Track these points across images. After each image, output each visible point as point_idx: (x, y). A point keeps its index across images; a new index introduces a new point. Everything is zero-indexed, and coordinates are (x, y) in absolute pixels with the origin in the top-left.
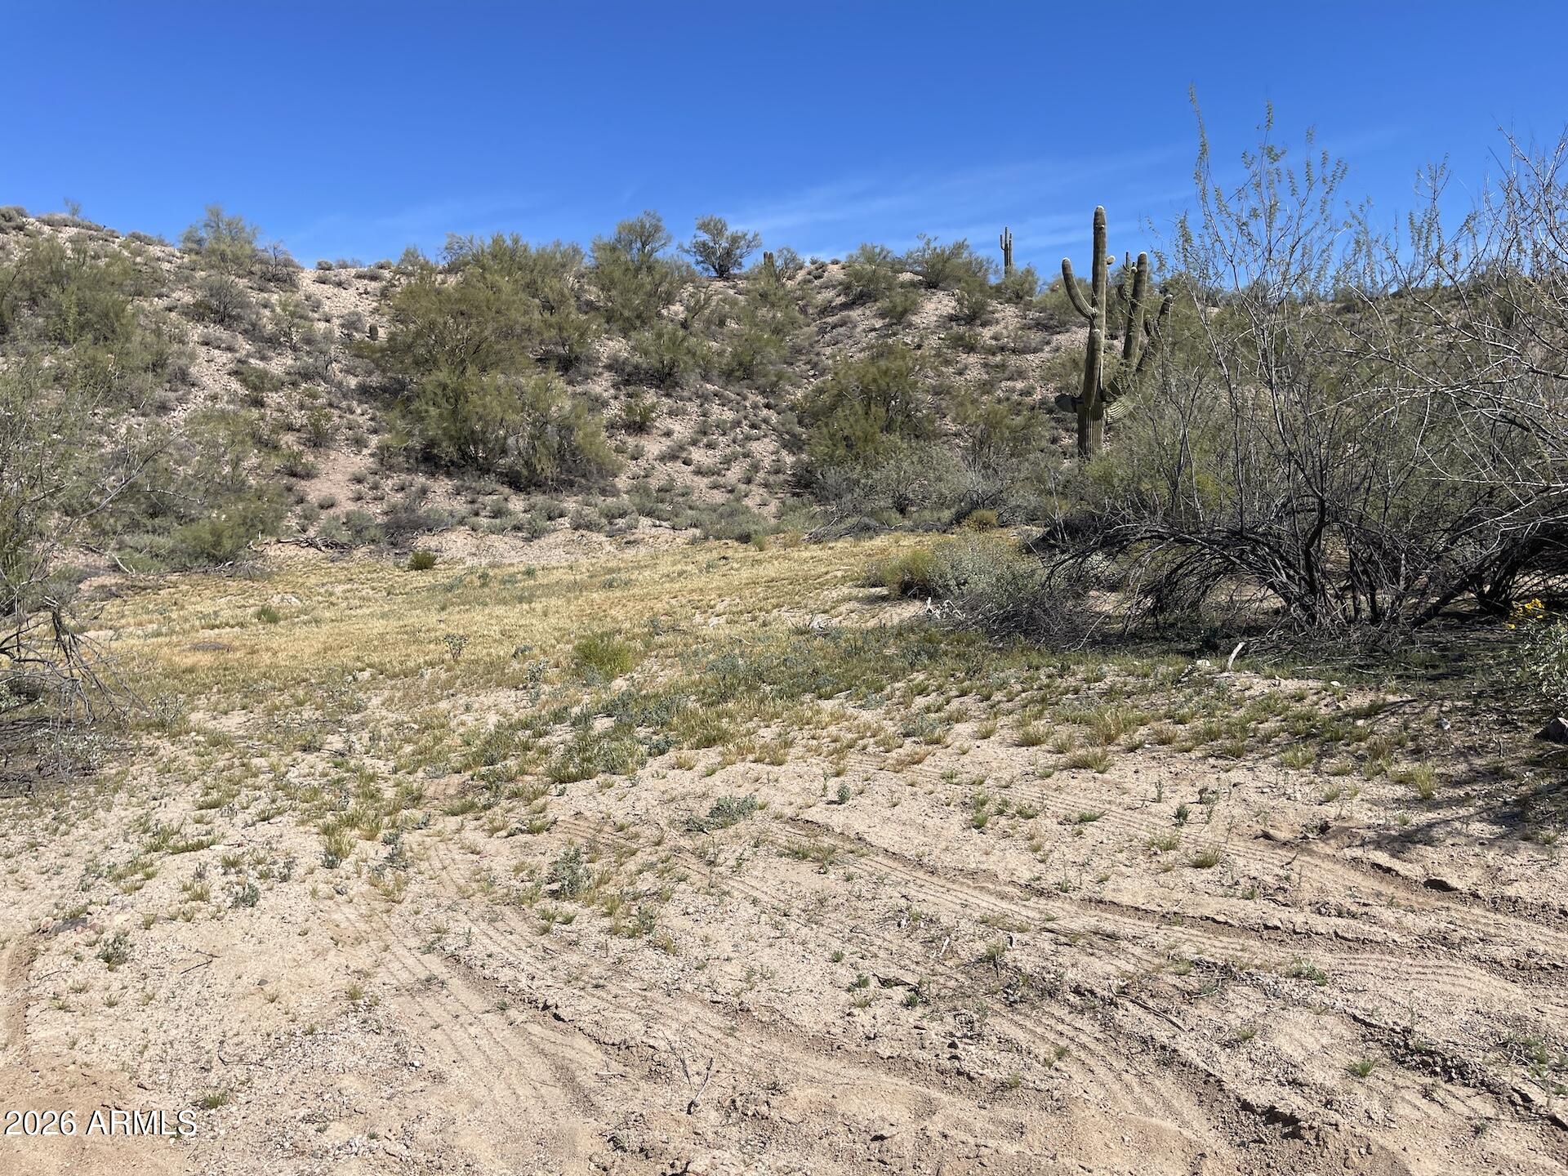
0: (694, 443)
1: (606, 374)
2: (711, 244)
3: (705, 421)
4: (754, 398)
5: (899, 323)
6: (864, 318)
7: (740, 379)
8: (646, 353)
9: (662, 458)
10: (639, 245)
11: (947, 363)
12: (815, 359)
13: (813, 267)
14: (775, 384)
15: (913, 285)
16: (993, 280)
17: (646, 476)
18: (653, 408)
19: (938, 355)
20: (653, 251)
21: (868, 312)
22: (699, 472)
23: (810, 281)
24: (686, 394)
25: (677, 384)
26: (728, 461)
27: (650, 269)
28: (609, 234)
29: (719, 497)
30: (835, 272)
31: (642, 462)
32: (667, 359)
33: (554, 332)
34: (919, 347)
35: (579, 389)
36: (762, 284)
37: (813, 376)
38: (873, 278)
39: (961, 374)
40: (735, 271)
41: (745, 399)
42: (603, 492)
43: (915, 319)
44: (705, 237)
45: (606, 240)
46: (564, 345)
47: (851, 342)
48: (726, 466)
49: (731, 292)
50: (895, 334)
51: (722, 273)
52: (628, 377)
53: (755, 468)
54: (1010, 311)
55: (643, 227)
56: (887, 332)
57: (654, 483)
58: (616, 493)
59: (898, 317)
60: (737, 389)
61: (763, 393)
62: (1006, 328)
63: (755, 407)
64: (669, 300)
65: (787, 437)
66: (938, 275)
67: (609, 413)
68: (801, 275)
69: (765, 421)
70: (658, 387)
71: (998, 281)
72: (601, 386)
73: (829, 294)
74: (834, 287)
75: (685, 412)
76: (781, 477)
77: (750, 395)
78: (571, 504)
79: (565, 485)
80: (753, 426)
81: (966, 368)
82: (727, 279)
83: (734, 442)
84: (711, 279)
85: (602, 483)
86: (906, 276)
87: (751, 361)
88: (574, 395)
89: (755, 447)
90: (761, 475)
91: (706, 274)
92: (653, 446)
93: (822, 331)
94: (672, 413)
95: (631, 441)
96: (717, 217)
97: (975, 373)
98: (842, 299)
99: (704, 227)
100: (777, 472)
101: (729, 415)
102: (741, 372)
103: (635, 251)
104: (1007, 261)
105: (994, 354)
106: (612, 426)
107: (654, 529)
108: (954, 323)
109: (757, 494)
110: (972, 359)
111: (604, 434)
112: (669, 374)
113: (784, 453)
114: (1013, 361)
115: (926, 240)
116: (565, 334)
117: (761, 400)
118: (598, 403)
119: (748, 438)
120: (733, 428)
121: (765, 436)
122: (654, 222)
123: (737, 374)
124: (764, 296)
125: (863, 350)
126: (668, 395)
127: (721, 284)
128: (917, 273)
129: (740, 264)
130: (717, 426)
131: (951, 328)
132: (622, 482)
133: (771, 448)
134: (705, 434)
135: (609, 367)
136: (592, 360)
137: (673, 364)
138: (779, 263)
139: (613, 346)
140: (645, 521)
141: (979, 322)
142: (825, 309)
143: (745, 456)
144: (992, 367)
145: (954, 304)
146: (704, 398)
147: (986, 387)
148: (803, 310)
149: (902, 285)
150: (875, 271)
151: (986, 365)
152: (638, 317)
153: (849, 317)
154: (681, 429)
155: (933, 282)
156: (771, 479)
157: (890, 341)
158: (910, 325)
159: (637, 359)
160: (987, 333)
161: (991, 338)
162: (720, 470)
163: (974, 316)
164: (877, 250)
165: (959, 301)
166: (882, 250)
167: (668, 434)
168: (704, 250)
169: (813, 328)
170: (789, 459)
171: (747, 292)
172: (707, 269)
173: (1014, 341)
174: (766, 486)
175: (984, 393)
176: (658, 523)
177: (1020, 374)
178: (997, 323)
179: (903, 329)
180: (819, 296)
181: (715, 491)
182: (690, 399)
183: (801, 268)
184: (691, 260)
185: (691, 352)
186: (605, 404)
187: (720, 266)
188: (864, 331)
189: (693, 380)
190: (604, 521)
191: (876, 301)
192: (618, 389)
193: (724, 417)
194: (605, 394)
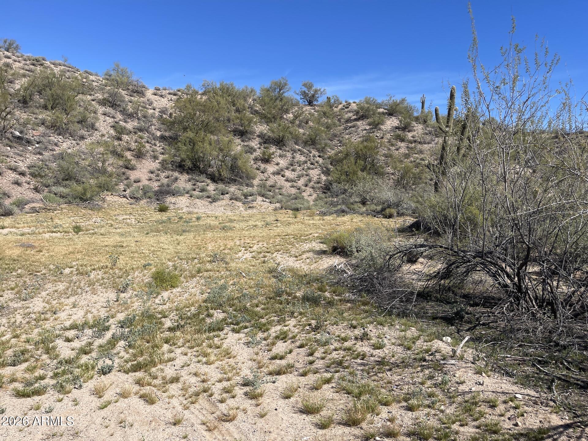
0: (287, 168)
1: (257, 139)
2: (307, 92)
3: (293, 160)
4: (314, 152)
5: (376, 128)
6: (362, 125)
7: (310, 145)
8: (273, 132)
9: (274, 174)
10: (278, 90)
11: (392, 145)
12: (341, 139)
13: (345, 104)
14: (324, 148)
15: (383, 113)
16: (416, 114)
17: (266, 180)
18: (273, 154)
19: (389, 142)
20: (283, 93)
21: (364, 123)
22: (287, 180)
23: (343, 109)
24: (287, 149)
25: (284, 145)
26: (299, 177)
27: (281, 100)
28: (267, 85)
29: (293, 191)
30: (354, 107)
31: (266, 175)
32: (281, 135)
33: (238, 121)
34: (382, 138)
35: (246, 144)
36: (325, 109)
37: (339, 146)
38: (368, 110)
39: (397, 150)
40: (315, 103)
41: (310, 153)
42: (247, 185)
43: (382, 127)
44: (305, 89)
45: (266, 87)
46: (242, 127)
47: (356, 134)
48: (298, 179)
49: (313, 111)
50: (373, 132)
51: (310, 103)
52: (266, 140)
53: (310, 181)
54: (420, 127)
55: (280, 83)
56: (370, 131)
57: (269, 183)
58: (252, 186)
59: (376, 126)
60: (308, 149)
61: (319, 151)
62: (418, 133)
63: (314, 156)
64: (287, 112)
65: (325, 169)
66: (393, 111)
67: (255, 154)
68: (340, 106)
69: (317, 162)
70: (277, 145)
71: (418, 115)
72: (255, 143)
73: (350, 115)
74: (352, 112)
75: (285, 156)
76: (320, 185)
77: (313, 152)
78: (233, 189)
79: (233, 181)
80: (312, 164)
81: (400, 148)
82: (312, 106)
83: (303, 170)
84: (305, 105)
85: (248, 181)
86: (381, 110)
87: (315, 138)
88: (244, 146)
89: (311, 172)
90: (312, 183)
91: (304, 103)
92: (271, 168)
93: (346, 129)
94: (280, 156)
95: (263, 166)
96: (310, 82)
97: (403, 150)
98: (355, 117)
99: (305, 85)
100: (318, 183)
101: (303, 159)
102: (311, 142)
103: (277, 92)
104: (423, 107)
105: (411, 143)
106: (256, 159)
107: (262, 202)
108: (397, 130)
109: (309, 190)
110: (403, 144)
111: (252, 162)
112: (282, 141)
113: (322, 175)
114: (419, 146)
115: (390, 96)
116: (243, 122)
117: (317, 154)
118: (251, 150)
119: (309, 168)
120: (303, 164)
121: (316, 168)
122: (285, 81)
123: (309, 143)
124: (325, 113)
125: (360, 137)
126: (280, 149)
127: (309, 107)
128: (385, 109)
129: (317, 100)
130: (297, 163)
131: (396, 132)
132: (256, 182)
133: (318, 173)
134: (292, 165)
135: (259, 136)
136: (252, 133)
137: (283, 137)
138: (332, 101)
139: (261, 128)
140: (260, 199)
141: (407, 130)
142: (348, 120)
143: (307, 175)
144: (410, 148)
145: (398, 122)
146: (294, 151)
147: (407, 156)
148: (339, 120)
149: (379, 113)
150: (368, 107)
151: (408, 147)
152: (274, 117)
153: (356, 124)
154: (283, 163)
155: (391, 113)
156: (316, 185)
157: (371, 135)
158: (380, 129)
159: (270, 134)
160: (410, 135)
161: (412, 137)
162: (296, 180)
163: (406, 128)
164: (372, 99)
165: (400, 121)
166: (373, 99)
167: (278, 164)
168: (304, 94)
169: (342, 127)
170: (324, 178)
171: (318, 111)
172: (305, 102)
173: (420, 139)
174: (313, 188)
175: (405, 158)
176: (265, 200)
177: (421, 152)
178: (414, 131)
179: (377, 130)
180: (346, 115)
181: (292, 188)
182: (289, 151)
183: (341, 104)
184: (298, 98)
185: (291, 133)
186: (255, 150)
187: (310, 101)
188: (362, 130)
189: (291, 144)
190: (243, 197)
191: (368, 119)
192: (261, 145)
193: (301, 159)
194: (255, 147)
